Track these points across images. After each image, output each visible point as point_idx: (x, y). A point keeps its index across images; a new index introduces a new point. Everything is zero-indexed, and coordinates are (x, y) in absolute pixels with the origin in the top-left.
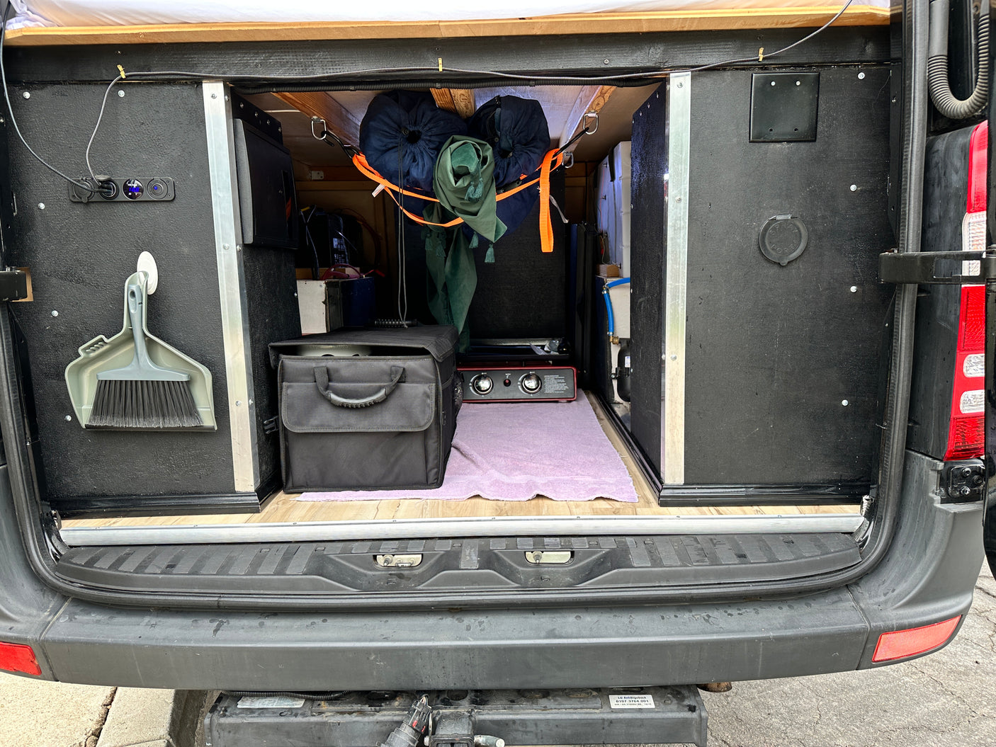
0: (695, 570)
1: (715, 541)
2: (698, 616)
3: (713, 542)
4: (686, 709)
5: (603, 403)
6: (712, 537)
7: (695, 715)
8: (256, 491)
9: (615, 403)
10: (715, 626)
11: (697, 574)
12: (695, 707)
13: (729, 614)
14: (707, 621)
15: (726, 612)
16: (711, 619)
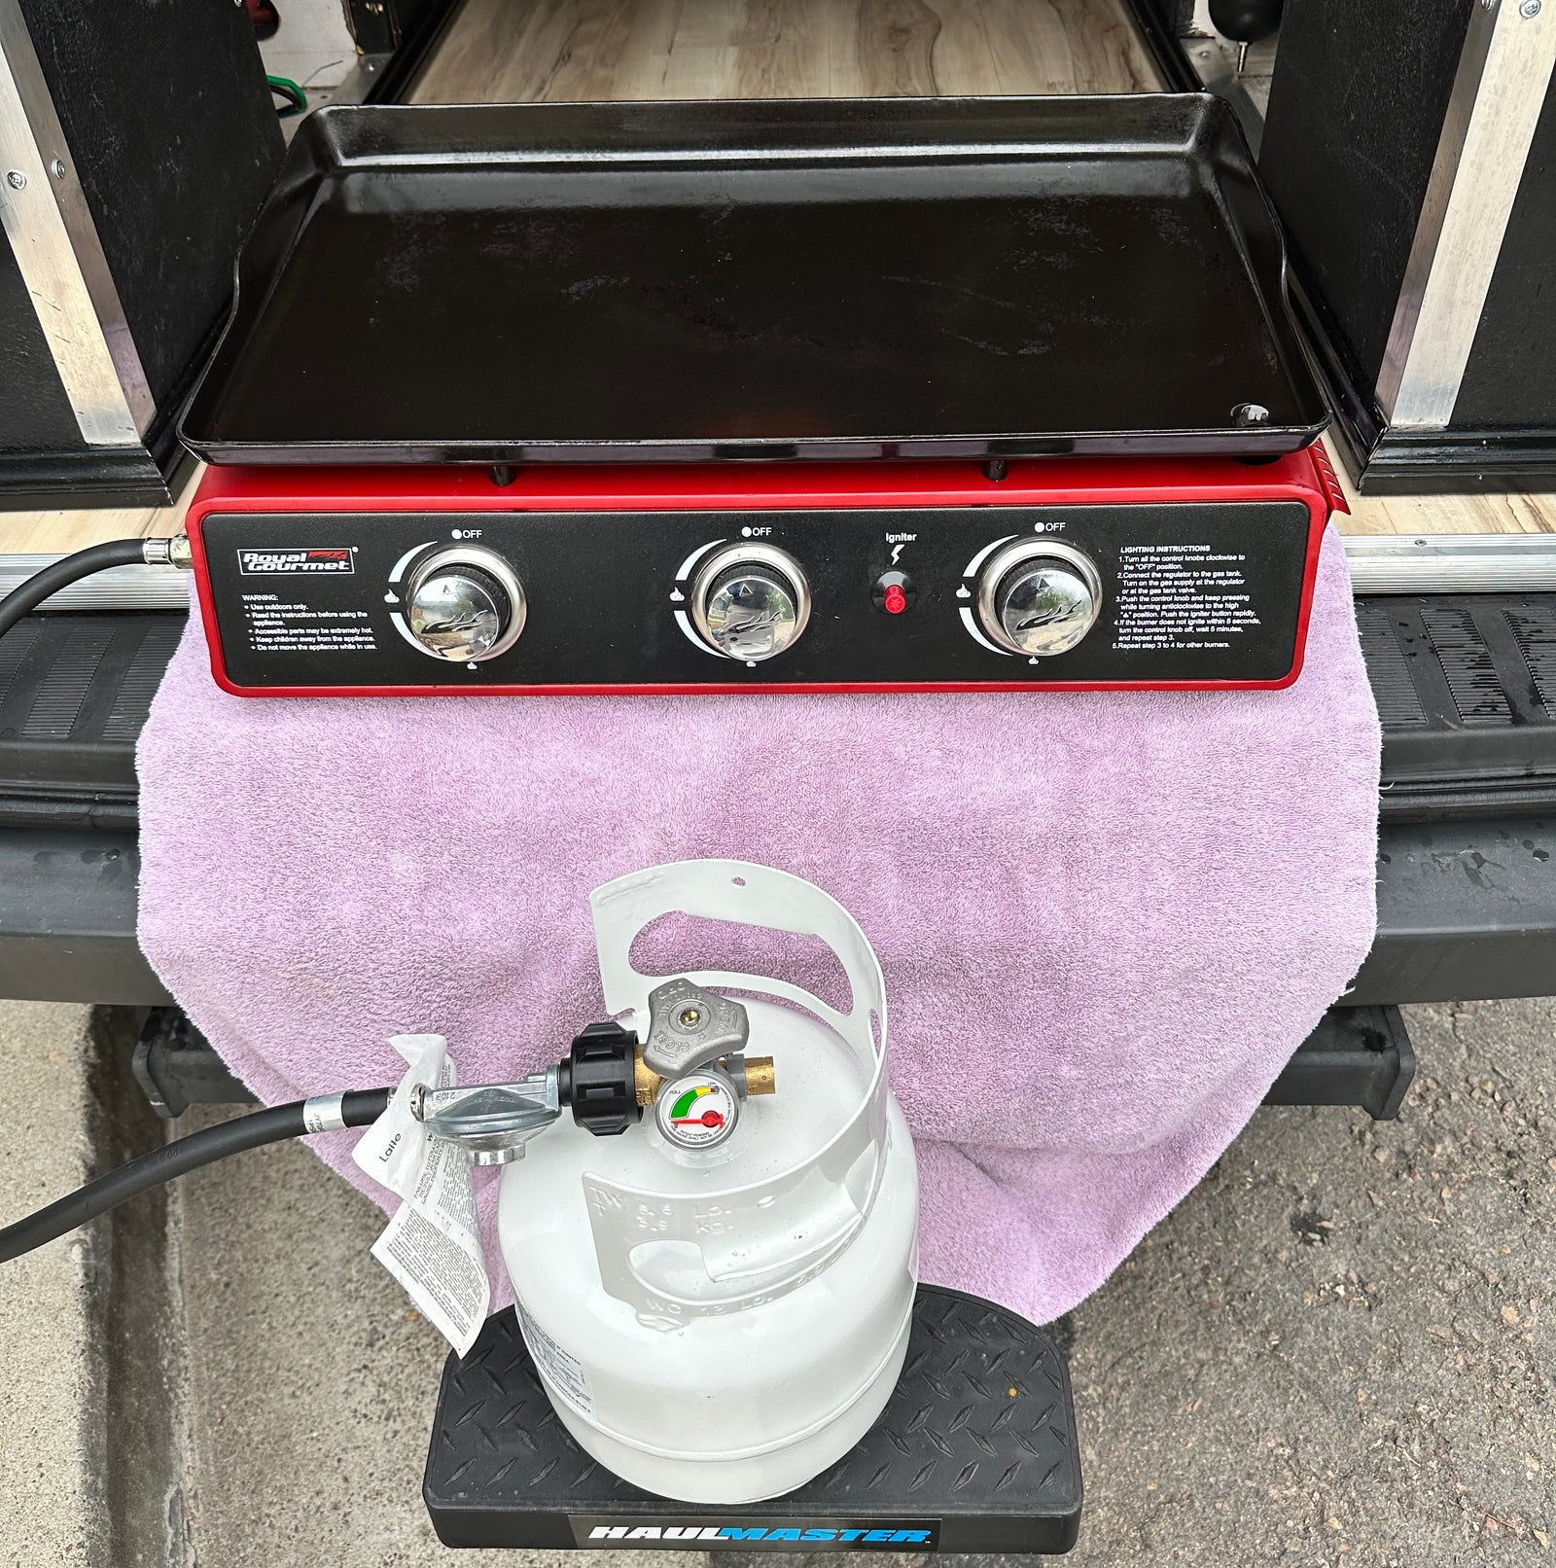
0: (1469, 740)
1: (1525, 629)
2: (1449, 859)
3: (1519, 634)
4: (1359, 1042)
5: (1155, 35)
6: (1519, 611)
7: (1380, 1060)
8: (143, 441)
9: (1192, 37)
10: (1496, 893)
11: (1468, 751)
12: (1381, 1039)
13: (1537, 854)
14: (1474, 877)
15: (1528, 844)
16: (1486, 870)
